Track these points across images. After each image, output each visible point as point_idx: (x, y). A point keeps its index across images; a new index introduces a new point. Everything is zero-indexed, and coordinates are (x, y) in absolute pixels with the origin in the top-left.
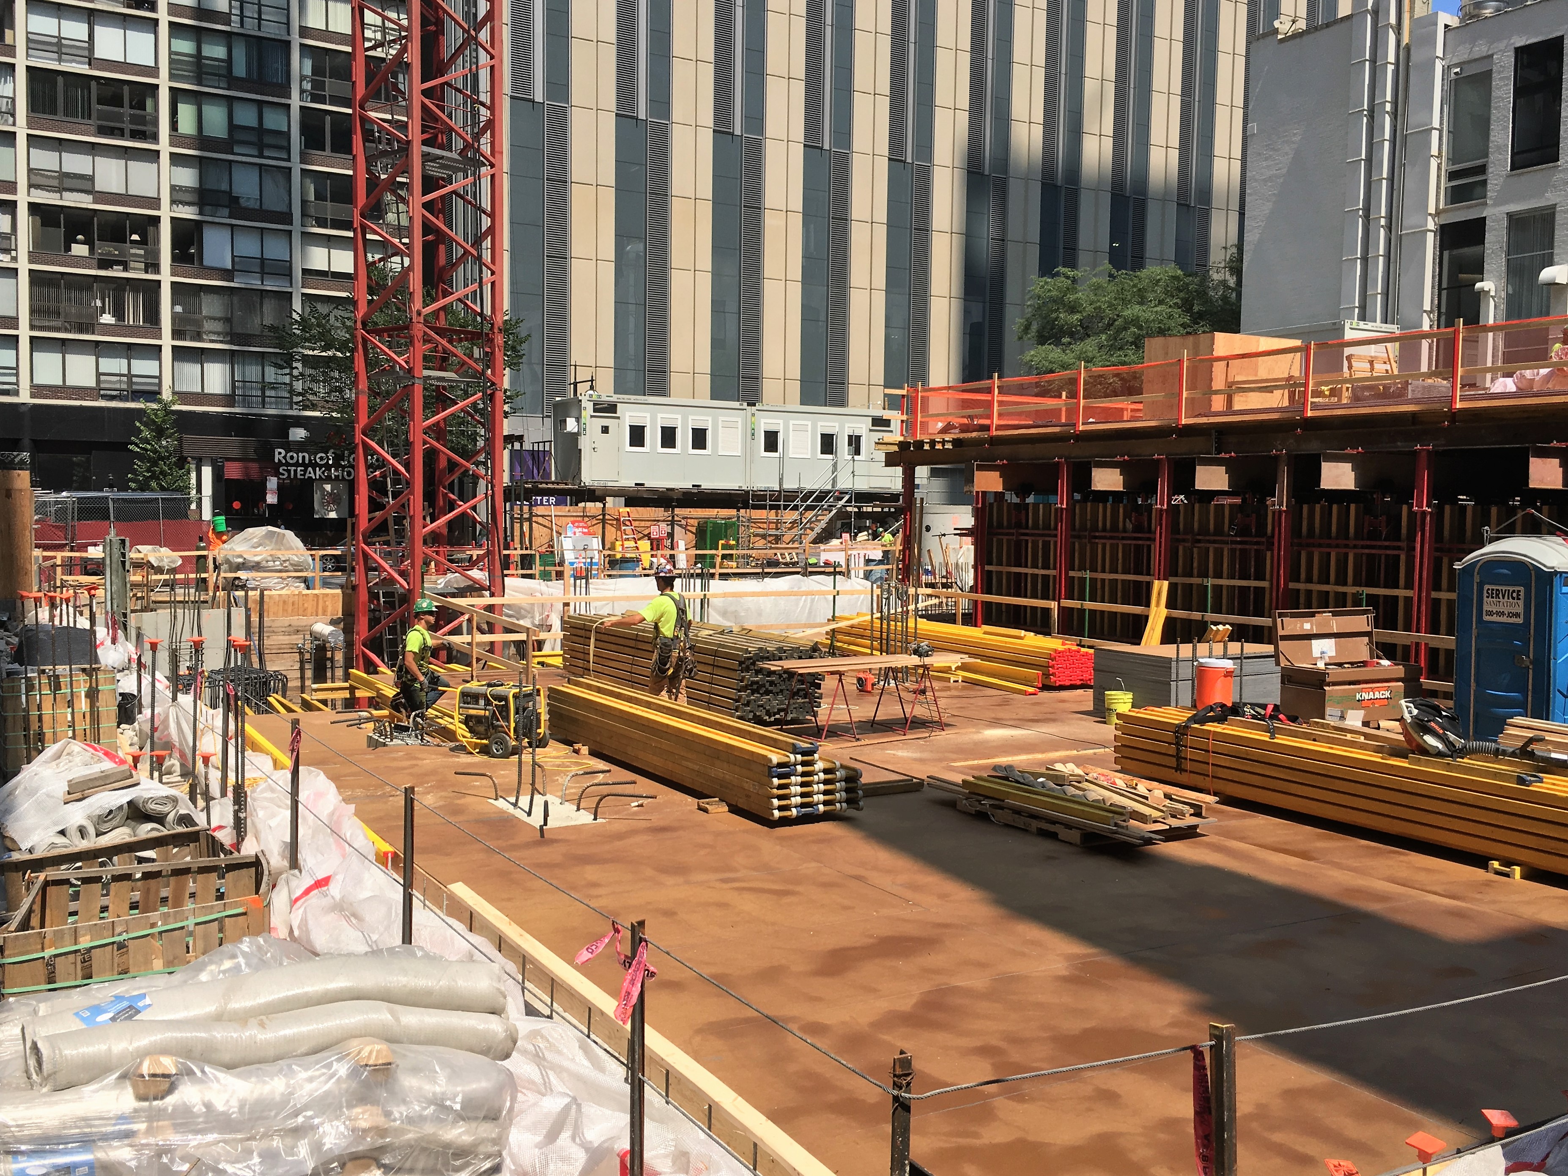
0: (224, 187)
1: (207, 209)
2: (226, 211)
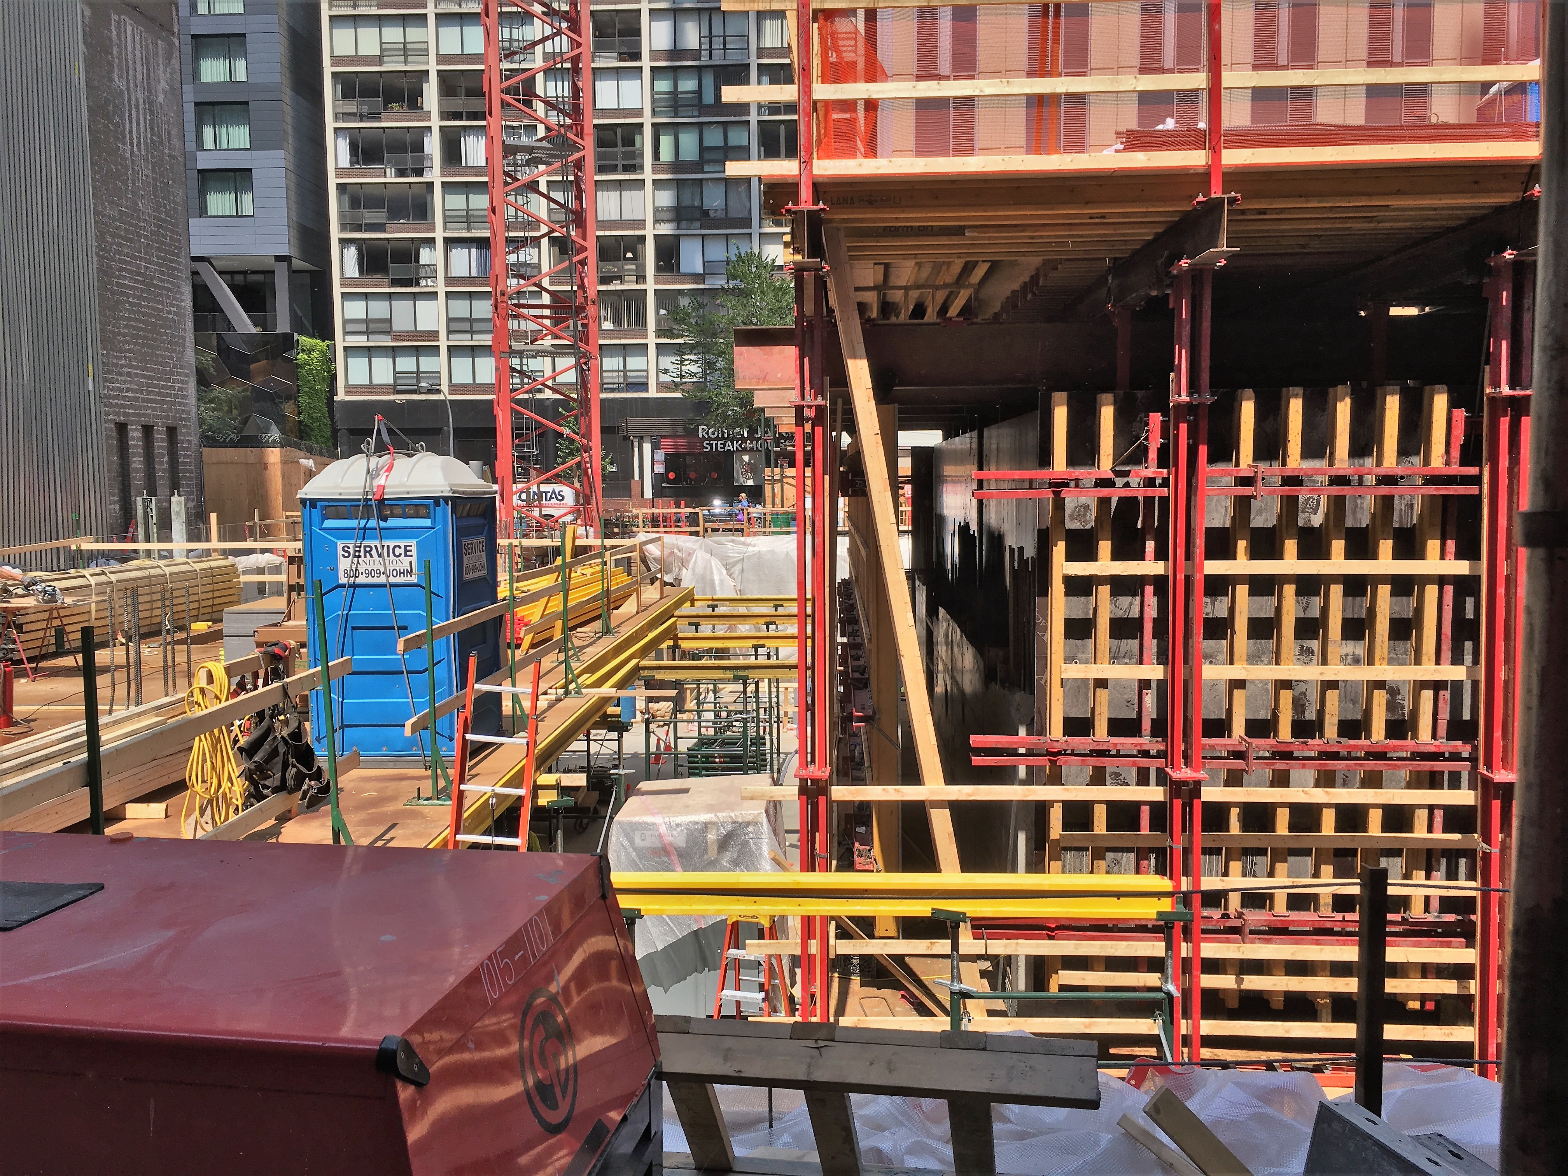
0: (697, 203)
1: (684, 224)
2: (698, 224)
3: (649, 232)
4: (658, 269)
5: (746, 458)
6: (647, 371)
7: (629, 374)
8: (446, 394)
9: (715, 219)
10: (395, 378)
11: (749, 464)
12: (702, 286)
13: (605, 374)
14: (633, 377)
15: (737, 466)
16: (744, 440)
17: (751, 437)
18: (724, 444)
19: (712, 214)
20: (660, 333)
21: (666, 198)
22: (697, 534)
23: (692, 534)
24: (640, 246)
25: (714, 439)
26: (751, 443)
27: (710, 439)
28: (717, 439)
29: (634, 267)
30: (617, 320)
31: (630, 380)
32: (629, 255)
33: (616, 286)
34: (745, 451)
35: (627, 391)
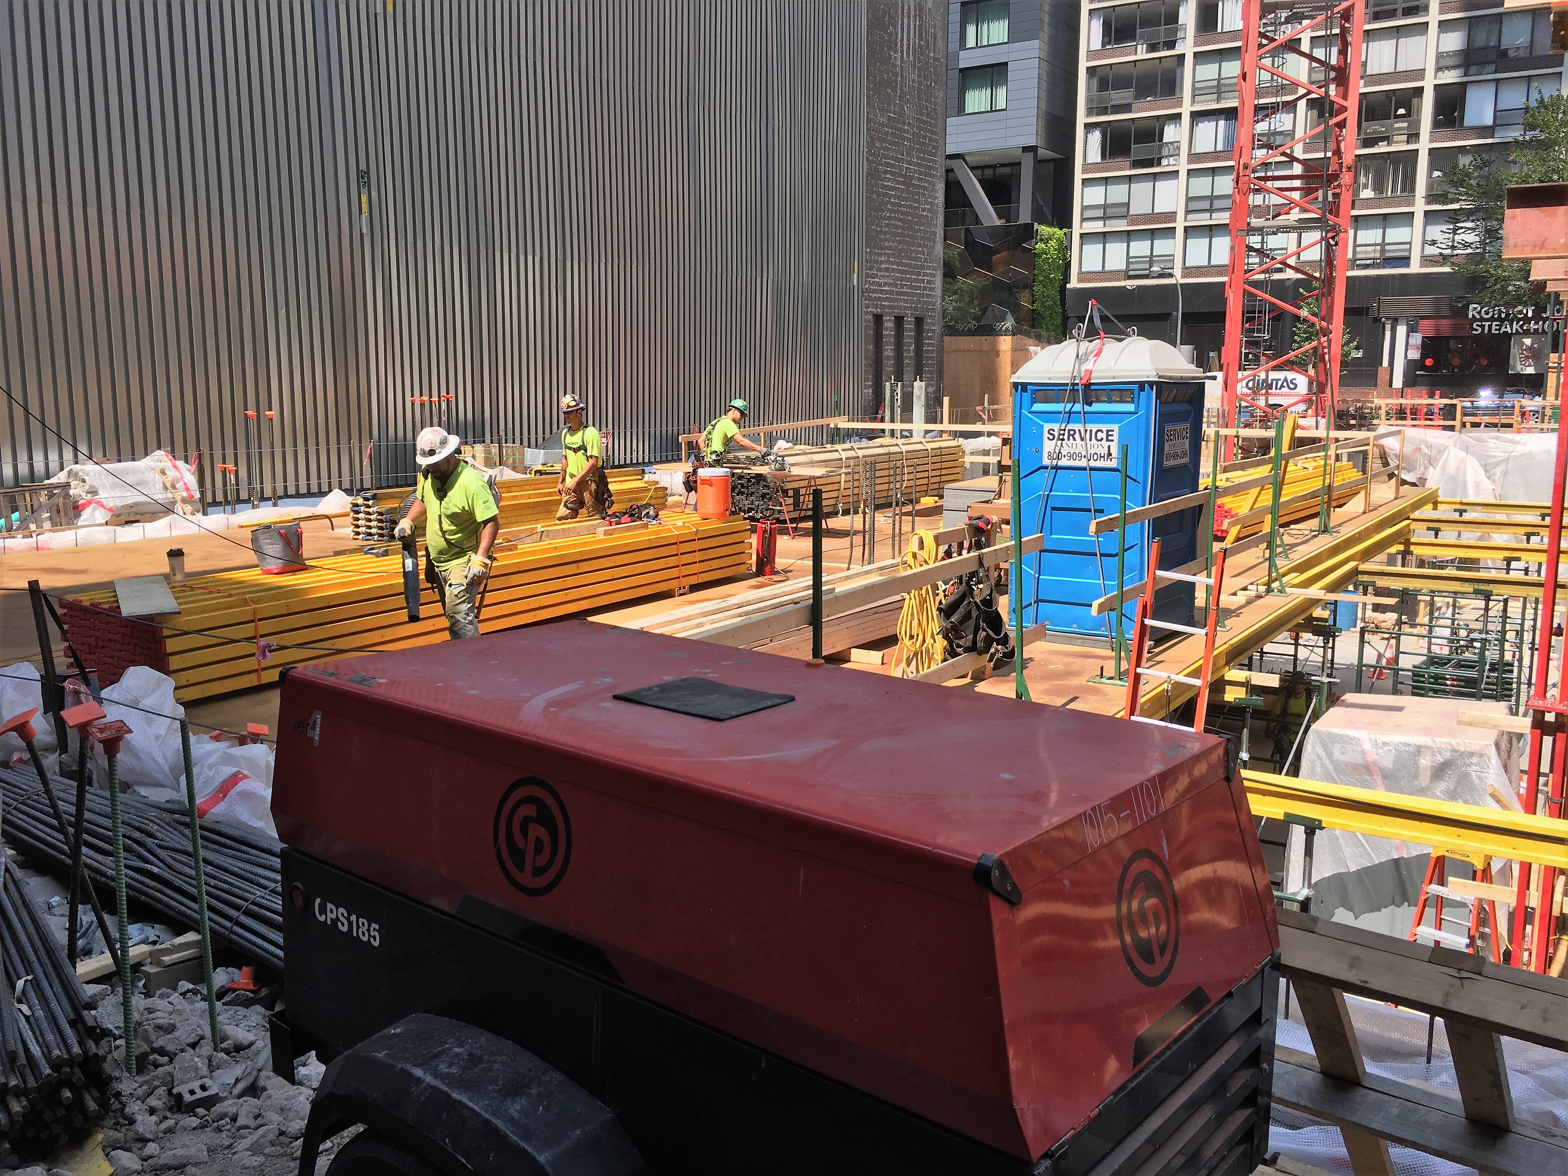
0: (1493, 43)
1: (1474, 69)
2: (1493, 67)
3: (1428, 84)
4: (1437, 124)
5: (1528, 341)
6: (1410, 243)
7: (1387, 248)
8: (1178, 278)
9: (1517, 59)
10: (1128, 263)
11: (1530, 349)
12: (1490, 141)
13: (1358, 249)
14: (1392, 251)
15: (1514, 351)
16: (1526, 320)
17: (1537, 317)
18: (1500, 326)
19: (1511, 54)
20: (1431, 198)
21: (1454, 41)
22: (1452, 428)
23: (1445, 428)
24: (1415, 101)
25: (1487, 320)
26: (1536, 323)
27: (1482, 319)
28: (1492, 319)
29: (1405, 125)
30: (1379, 187)
31: (1388, 255)
32: (1401, 111)
33: (1382, 148)
34: (1527, 333)
35: (1384, 267)
